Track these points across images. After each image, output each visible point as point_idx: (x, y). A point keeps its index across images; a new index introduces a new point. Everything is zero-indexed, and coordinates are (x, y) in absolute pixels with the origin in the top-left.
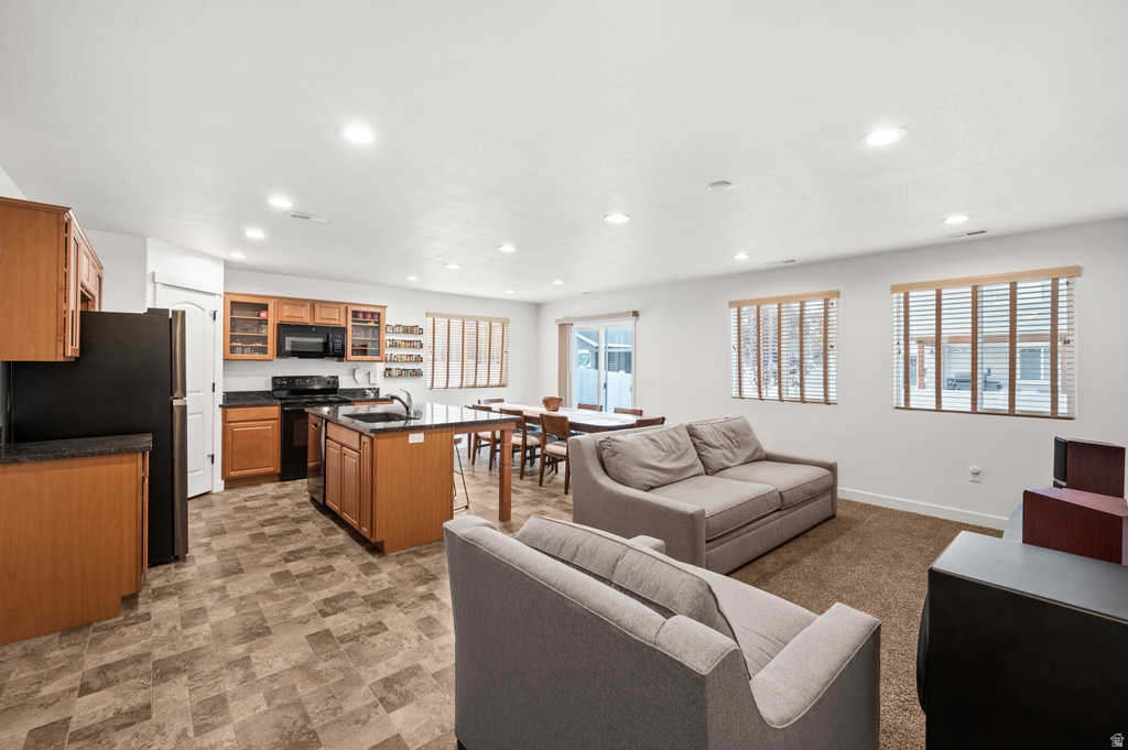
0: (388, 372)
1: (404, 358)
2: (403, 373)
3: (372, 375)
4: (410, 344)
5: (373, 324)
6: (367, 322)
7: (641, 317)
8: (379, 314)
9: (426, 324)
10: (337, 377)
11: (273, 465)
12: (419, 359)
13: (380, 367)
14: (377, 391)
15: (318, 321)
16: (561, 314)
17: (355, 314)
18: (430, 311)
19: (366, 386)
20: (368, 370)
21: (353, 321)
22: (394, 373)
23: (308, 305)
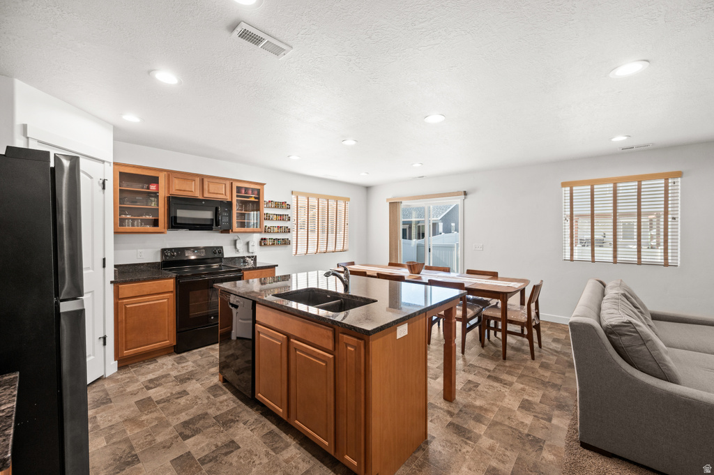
0: (263, 242)
1: (276, 229)
2: (276, 242)
3: (250, 245)
4: (281, 218)
5: (253, 199)
6: (248, 197)
7: (468, 196)
8: (259, 190)
9: (291, 201)
10: (222, 247)
11: (168, 338)
12: (288, 230)
13: (256, 238)
14: (255, 258)
15: (207, 195)
16: (391, 194)
17: (239, 189)
18: (294, 190)
19: (246, 254)
20: (247, 240)
21: (237, 196)
22: (268, 242)
23: (198, 180)
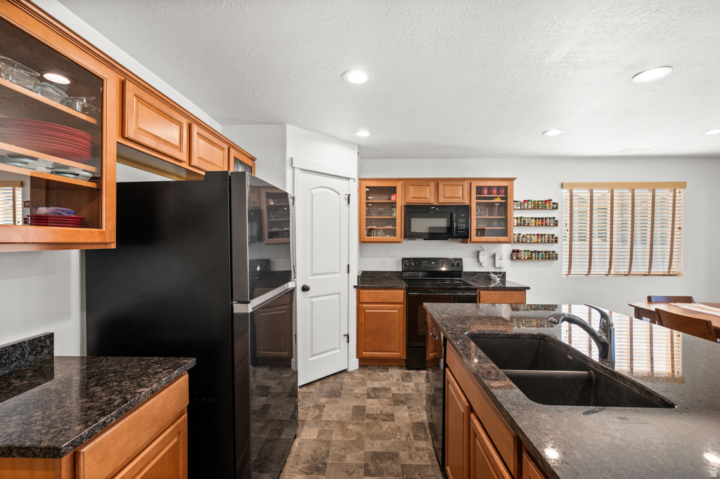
0: (515, 255)
1: (534, 239)
2: (533, 256)
3: (497, 257)
4: (543, 222)
5: (498, 200)
6: (492, 198)
8: (506, 188)
9: (561, 197)
10: (461, 260)
11: (399, 350)
12: (553, 239)
13: (506, 250)
14: (503, 276)
15: (442, 200)
17: (480, 190)
18: (564, 181)
19: (491, 269)
20: (493, 252)
21: (477, 198)
22: (522, 255)
23: (432, 185)
